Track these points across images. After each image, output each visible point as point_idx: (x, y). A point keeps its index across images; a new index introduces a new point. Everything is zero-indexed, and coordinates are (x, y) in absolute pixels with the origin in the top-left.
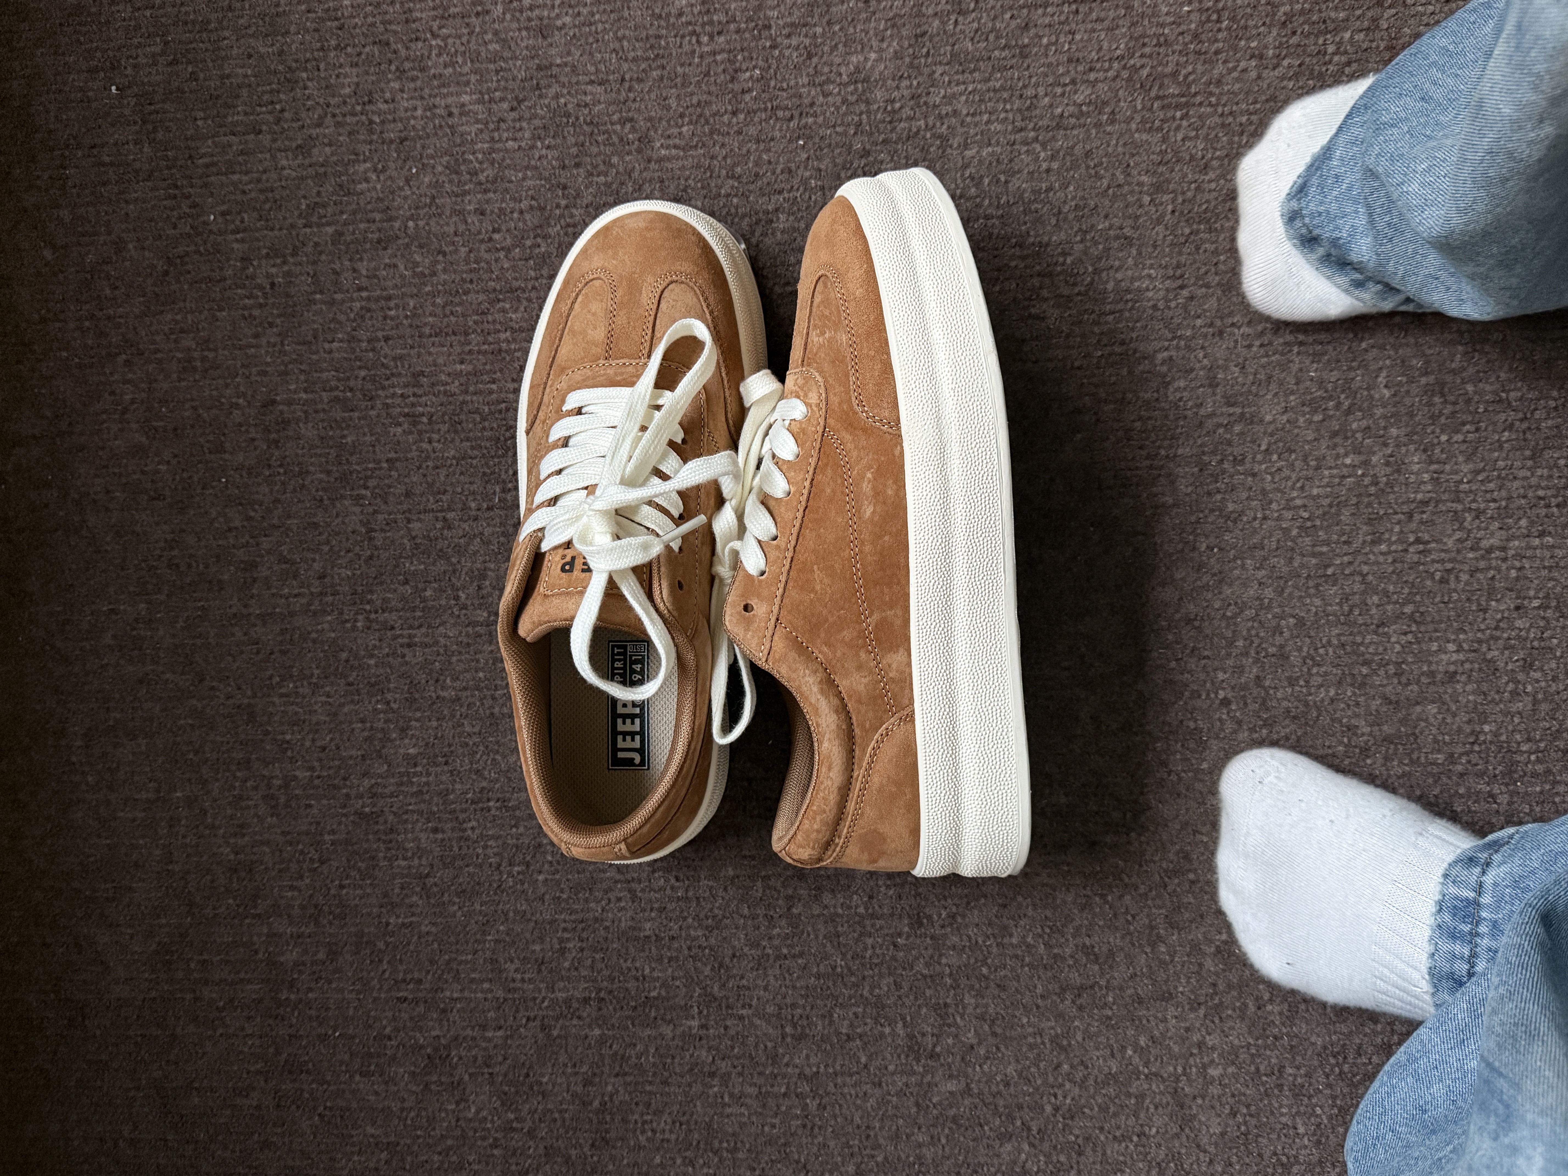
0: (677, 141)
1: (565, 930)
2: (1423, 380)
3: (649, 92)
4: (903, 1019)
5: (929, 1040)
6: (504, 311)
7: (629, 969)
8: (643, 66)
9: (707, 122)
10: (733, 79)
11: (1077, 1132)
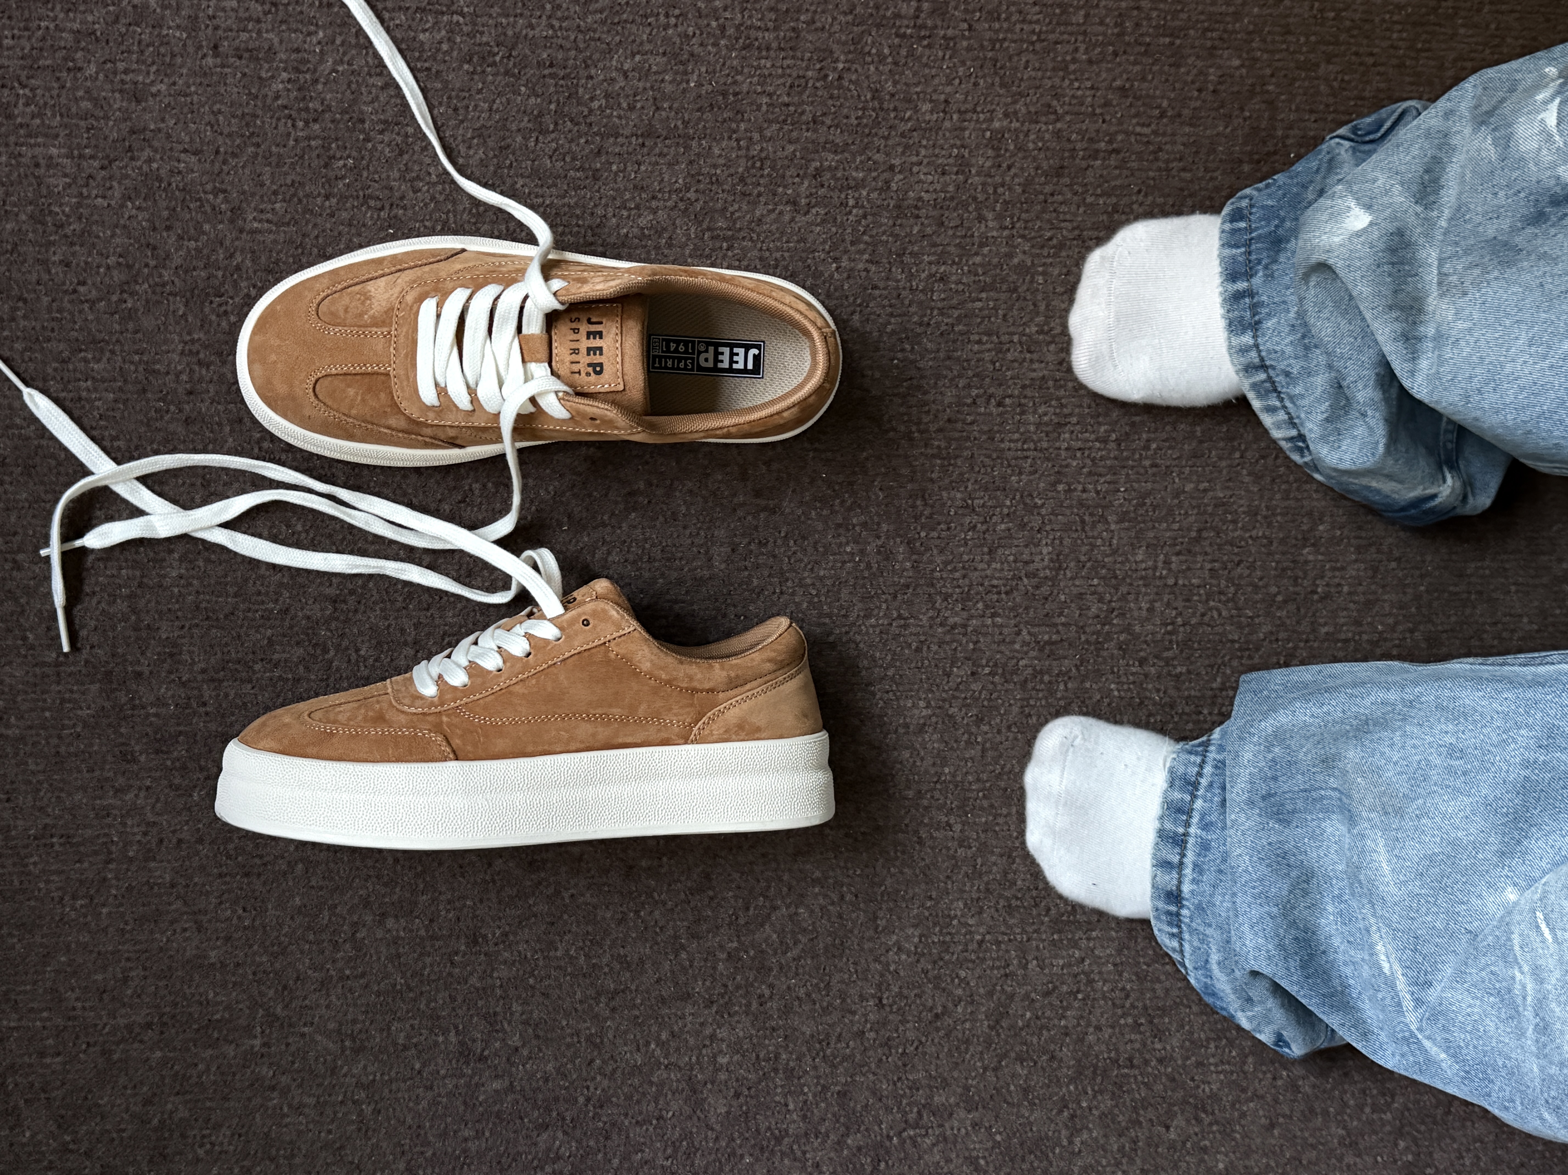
0: (269, 216)
1: (128, 959)
2: (910, 486)
3: (243, 167)
4: (456, 1027)
5: (478, 1047)
6: (86, 360)
7: (193, 995)
8: (238, 141)
9: (300, 201)
10: (326, 166)
11: (604, 1119)
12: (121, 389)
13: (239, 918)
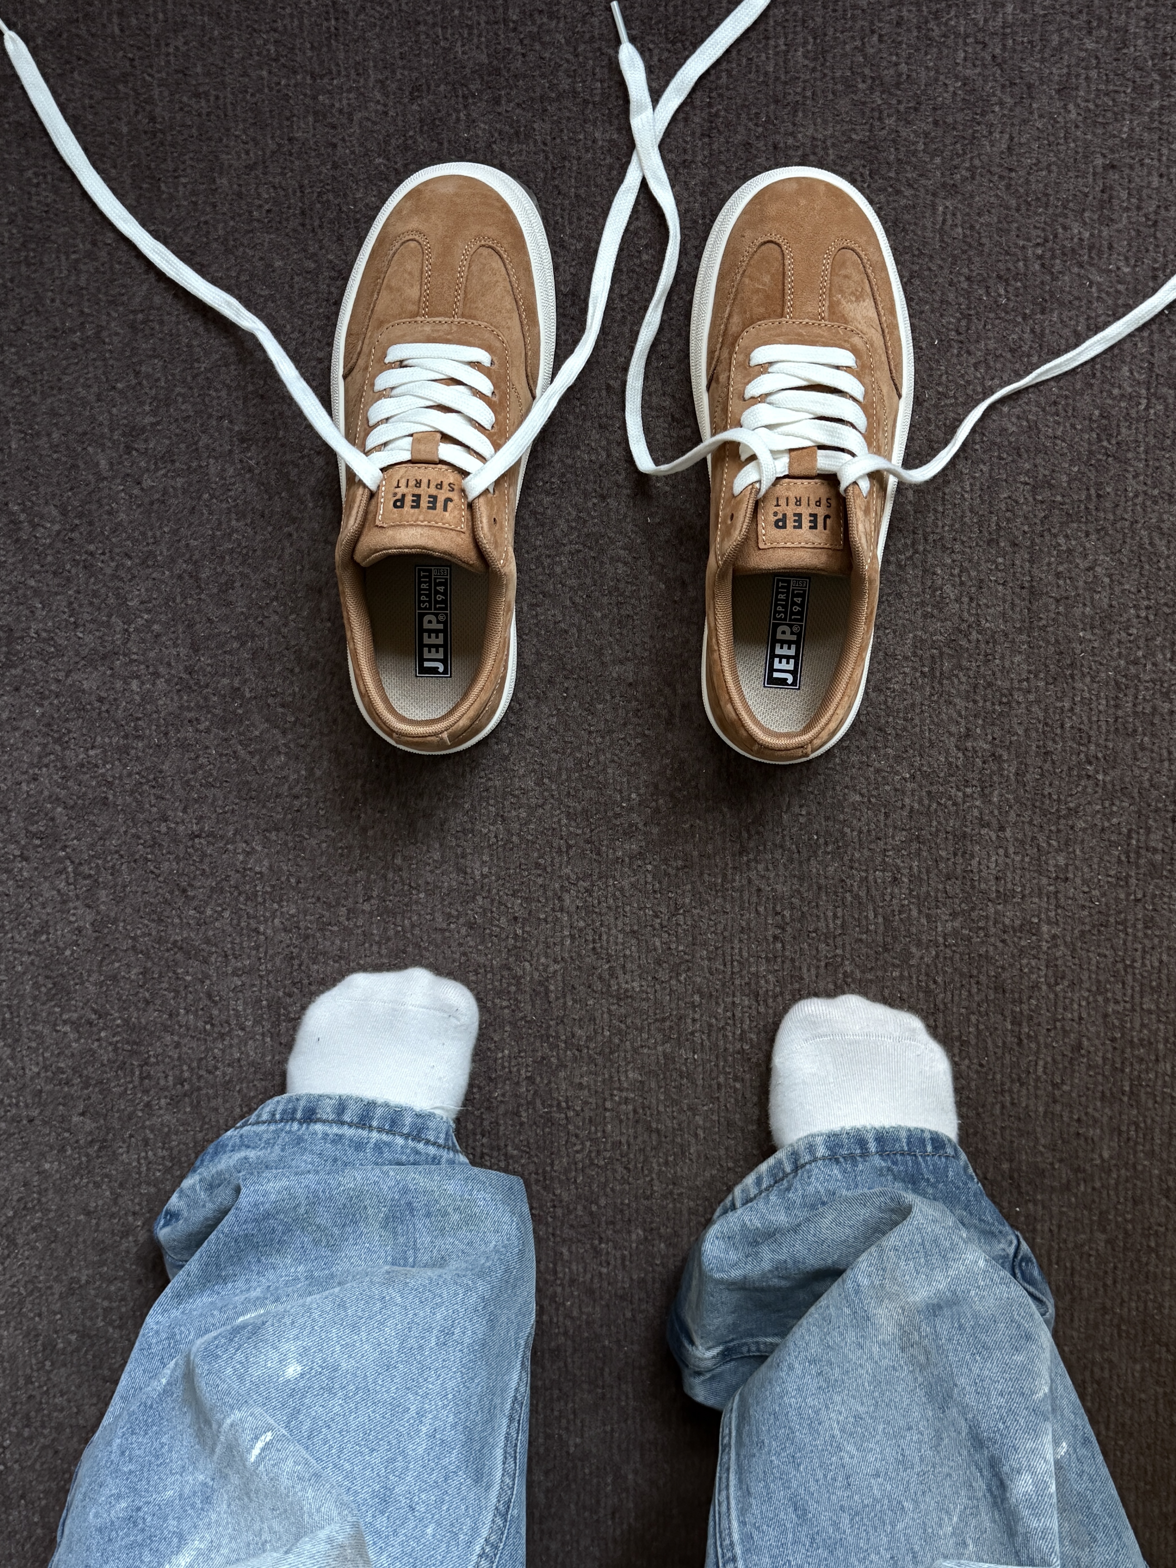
0: (949, 222)
2: (695, 853)
3: (997, 196)
5: (142, 446)
10: (999, 277)
12: (777, 79)
13: (260, 206)
